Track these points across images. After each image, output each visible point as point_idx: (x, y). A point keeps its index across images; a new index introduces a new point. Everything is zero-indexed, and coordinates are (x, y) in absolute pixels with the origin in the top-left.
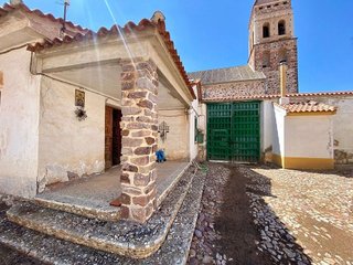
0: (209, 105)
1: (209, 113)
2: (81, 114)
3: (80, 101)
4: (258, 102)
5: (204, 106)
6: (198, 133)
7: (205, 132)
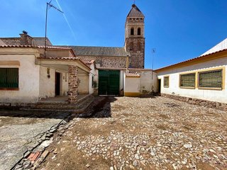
0: (100, 70)
1: (99, 74)
2: (49, 77)
3: (48, 73)
4: (119, 71)
5: (97, 71)
6: (94, 83)
7: (97, 83)
